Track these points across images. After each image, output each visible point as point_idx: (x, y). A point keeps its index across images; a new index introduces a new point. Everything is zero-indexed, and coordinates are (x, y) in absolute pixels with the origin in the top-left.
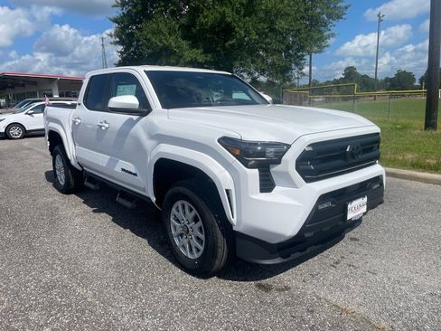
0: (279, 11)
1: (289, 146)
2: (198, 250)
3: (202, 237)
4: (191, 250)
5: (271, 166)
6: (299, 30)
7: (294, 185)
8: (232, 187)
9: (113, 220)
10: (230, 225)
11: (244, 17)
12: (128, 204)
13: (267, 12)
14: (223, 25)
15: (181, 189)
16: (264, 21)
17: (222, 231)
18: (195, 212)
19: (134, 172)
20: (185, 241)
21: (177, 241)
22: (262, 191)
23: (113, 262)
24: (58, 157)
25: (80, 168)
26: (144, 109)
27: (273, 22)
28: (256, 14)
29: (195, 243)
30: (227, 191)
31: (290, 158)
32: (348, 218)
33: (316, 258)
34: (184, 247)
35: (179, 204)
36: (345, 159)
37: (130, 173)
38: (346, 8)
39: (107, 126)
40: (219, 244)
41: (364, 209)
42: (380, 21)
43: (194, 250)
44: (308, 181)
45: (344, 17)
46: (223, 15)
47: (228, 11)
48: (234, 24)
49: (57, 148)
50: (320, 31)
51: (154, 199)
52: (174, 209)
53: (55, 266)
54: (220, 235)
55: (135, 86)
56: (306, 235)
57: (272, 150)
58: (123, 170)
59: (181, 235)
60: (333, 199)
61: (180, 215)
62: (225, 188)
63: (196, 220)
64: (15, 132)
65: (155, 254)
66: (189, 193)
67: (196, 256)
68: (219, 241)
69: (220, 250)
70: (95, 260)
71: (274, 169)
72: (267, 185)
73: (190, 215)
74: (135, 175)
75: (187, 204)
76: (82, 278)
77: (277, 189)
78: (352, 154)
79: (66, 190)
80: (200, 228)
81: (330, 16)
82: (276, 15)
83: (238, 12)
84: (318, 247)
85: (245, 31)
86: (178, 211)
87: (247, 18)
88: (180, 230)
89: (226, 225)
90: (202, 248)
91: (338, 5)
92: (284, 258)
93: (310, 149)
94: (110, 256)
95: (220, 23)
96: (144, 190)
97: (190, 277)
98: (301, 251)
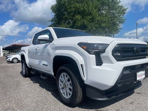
0: (102, 21)
1: (108, 45)
2: (70, 94)
3: (71, 88)
4: (67, 95)
5: (101, 54)
6: (109, 27)
7: (112, 62)
8: (83, 63)
9: (39, 86)
10: (83, 81)
11: (91, 22)
12: (44, 78)
13: (98, 21)
14: (84, 26)
15: (63, 68)
16: (97, 24)
17: (80, 85)
18: (68, 77)
19: (47, 64)
20: (64, 91)
21: (61, 91)
22: (97, 65)
23: (35, 100)
24: (23, 64)
25: (30, 67)
26: (51, 39)
27: (100, 24)
28: (94, 22)
29: (68, 91)
30: (82, 65)
31: (109, 50)
32: (137, 80)
33: (123, 100)
34: (64, 93)
35: (62, 74)
36: (134, 53)
37: (45, 65)
38: (125, 19)
39: (38, 48)
40: (79, 91)
41: (144, 76)
42: (137, 25)
43: (68, 94)
44: (118, 60)
45: (124, 22)
46: (84, 23)
47: (85, 21)
48: (87, 25)
49: (23, 61)
50: (116, 27)
51: (53, 74)
52: (60, 77)
53: (12, 101)
54: (79, 86)
55: (49, 33)
56: (119, 86)
57: (101, 46)
58: (43, 64)
59: (63, 88)
60: (130, 70)
61: (63, 79)
62: (80, 64)
63: (69, 80)
64: (15, 61)
65: (53, 97)
66: (66, 68)
67: (69, 97)
68: (78, 89)
69: (79, 93)
70: (29, 99)
71: (102, 55)
72: (99, 62)
73: (67, 79)
74: (47, 65)
75: (65, 74)
76: (21, 106)
77: (104, 64)
78: (137, 51)
79: (25, 76)
80: (71, 84)
81: (120, 22)
82: (101, 22)
83: (89, 21)
84: (124, 94)
85: (91, 27)
86: (62, 78)
87: (92, 23)
88: (62, 86)
89: (81, 81)
90: (71, 93)
91: (122, 19)
92: (108, 98)
93: (118, 46)
94: (35, 98)
95: (83, 25)
96: (50, 71)
97: (66, 107)
98: (116, 95)
